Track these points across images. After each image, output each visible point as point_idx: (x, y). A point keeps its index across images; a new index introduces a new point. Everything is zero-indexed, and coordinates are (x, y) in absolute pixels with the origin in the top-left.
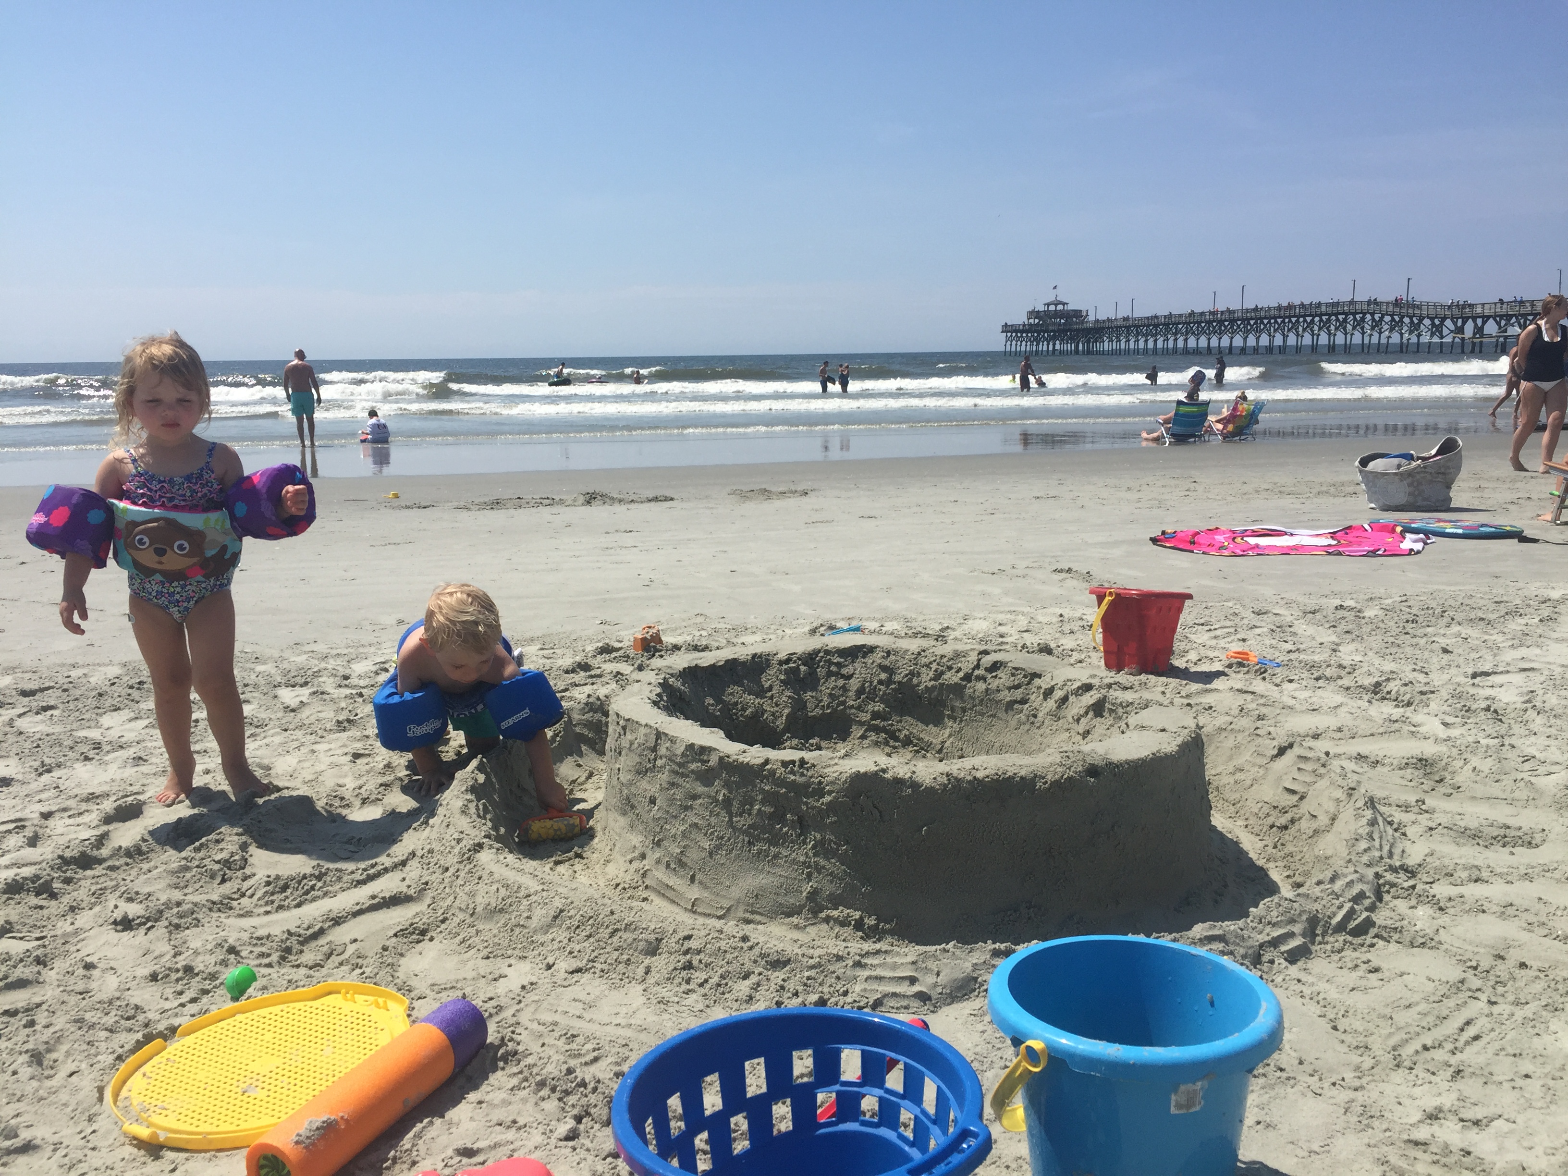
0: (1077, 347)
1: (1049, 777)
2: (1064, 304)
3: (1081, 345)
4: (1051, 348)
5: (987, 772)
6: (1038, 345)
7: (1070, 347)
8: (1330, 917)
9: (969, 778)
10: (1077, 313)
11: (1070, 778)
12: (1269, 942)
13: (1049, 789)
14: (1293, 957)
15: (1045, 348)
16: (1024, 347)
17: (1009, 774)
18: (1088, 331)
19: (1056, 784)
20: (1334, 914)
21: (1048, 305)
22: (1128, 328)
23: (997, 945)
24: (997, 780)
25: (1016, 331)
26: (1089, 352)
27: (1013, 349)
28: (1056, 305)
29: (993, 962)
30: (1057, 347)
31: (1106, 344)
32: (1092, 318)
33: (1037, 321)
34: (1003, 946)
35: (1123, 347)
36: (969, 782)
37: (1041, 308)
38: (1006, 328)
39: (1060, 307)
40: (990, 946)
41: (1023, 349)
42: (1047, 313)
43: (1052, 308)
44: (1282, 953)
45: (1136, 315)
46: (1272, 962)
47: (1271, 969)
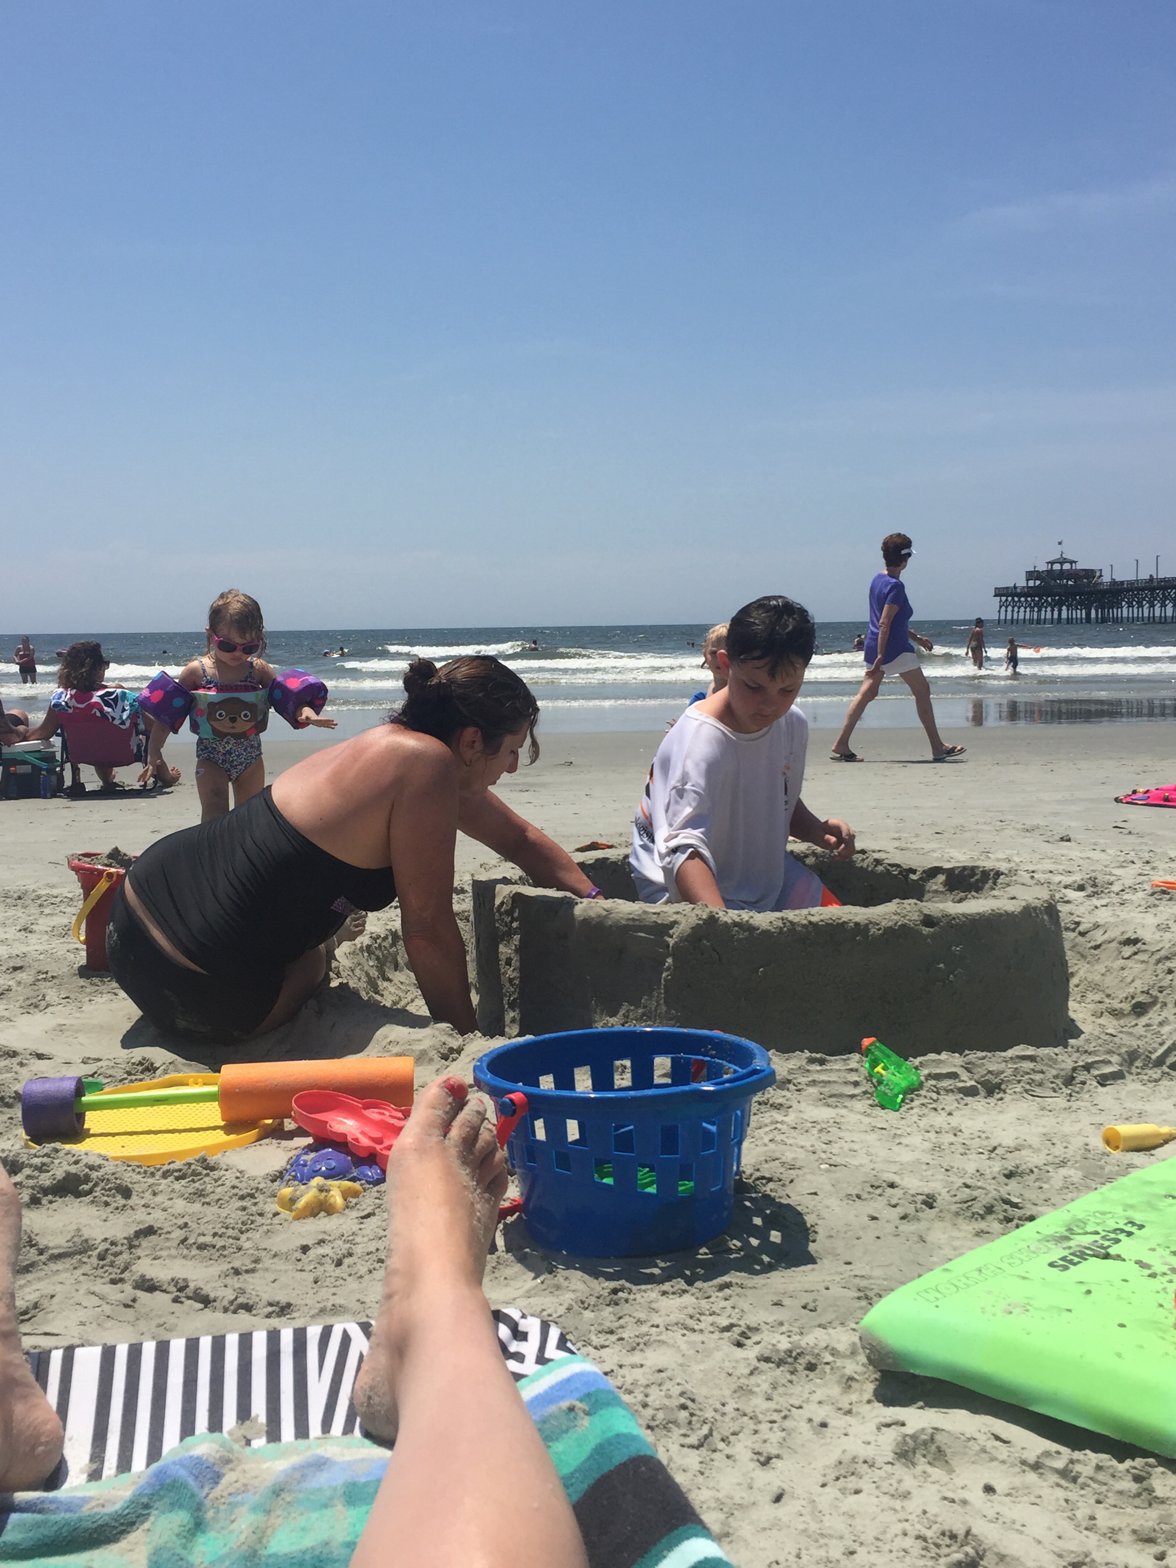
0: (1088, 614)
1: (883, 924)
2: (1071, 562)
3: (1093, 612)
4: (1056, 616)
5: (822, 917)
6: (1039, 611)
7: (1080, 614)
8: (1150, 1052)
9: (805, 922)
10: (1089, 574)
11: (904, 926)
12: (1083, 1066)
13: (882, 935)
14: (1103, 1081)
15: (1049, 616)
16: (1022, 614)
17: (843, 919)
18: (1104, 592)
19: (889, 931)
20: (1156, 1051)
21: (1052, 563)
22: (1152, 590)
23: (814, 1055)
24: (831, 924)
25: (1013, 595)
26: (1104, 620)
27: (1009, 617)
28: (1062, 563)
29: (809, 1068)
30: (1064, 615)
31: (1125, 610)
32: (1106, 579)
33: (1038, 582)
34: (818, 1056)
35: (1146, 614)
36: (804, 926)
37: (1042, 567)
38: (1000, 592)
39: (1067, 566)
40: (807, 1054)
41: (1021, 617)
42: (1050, 572)
43: (1057, 567)
44: (1095, 1077)
45: (1161, 576)
46: (1084, 1083)
47: (1082, 1089)
